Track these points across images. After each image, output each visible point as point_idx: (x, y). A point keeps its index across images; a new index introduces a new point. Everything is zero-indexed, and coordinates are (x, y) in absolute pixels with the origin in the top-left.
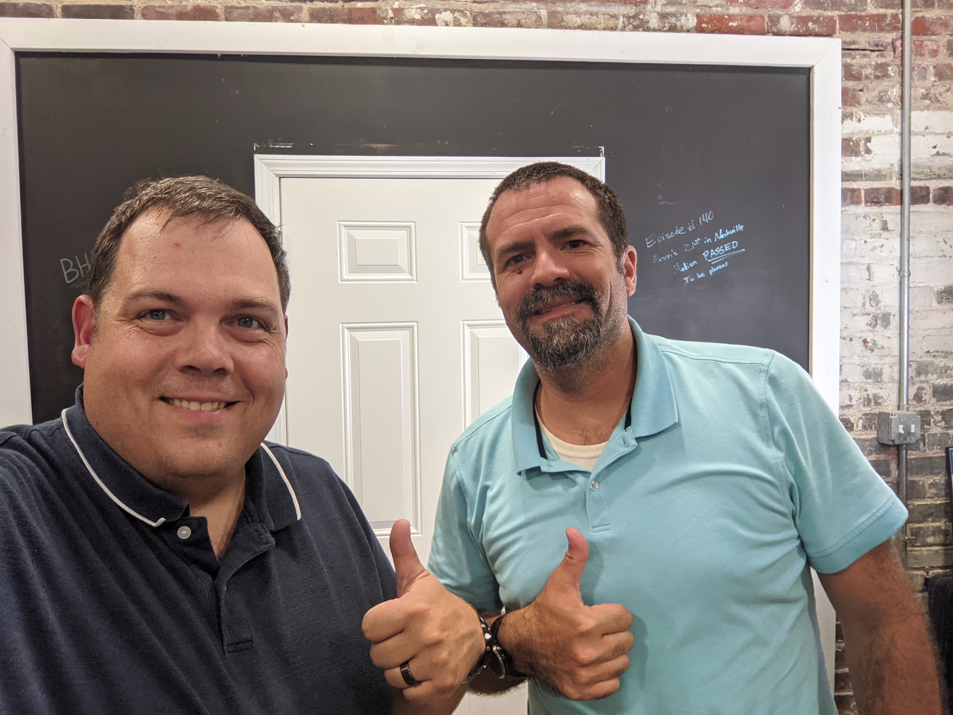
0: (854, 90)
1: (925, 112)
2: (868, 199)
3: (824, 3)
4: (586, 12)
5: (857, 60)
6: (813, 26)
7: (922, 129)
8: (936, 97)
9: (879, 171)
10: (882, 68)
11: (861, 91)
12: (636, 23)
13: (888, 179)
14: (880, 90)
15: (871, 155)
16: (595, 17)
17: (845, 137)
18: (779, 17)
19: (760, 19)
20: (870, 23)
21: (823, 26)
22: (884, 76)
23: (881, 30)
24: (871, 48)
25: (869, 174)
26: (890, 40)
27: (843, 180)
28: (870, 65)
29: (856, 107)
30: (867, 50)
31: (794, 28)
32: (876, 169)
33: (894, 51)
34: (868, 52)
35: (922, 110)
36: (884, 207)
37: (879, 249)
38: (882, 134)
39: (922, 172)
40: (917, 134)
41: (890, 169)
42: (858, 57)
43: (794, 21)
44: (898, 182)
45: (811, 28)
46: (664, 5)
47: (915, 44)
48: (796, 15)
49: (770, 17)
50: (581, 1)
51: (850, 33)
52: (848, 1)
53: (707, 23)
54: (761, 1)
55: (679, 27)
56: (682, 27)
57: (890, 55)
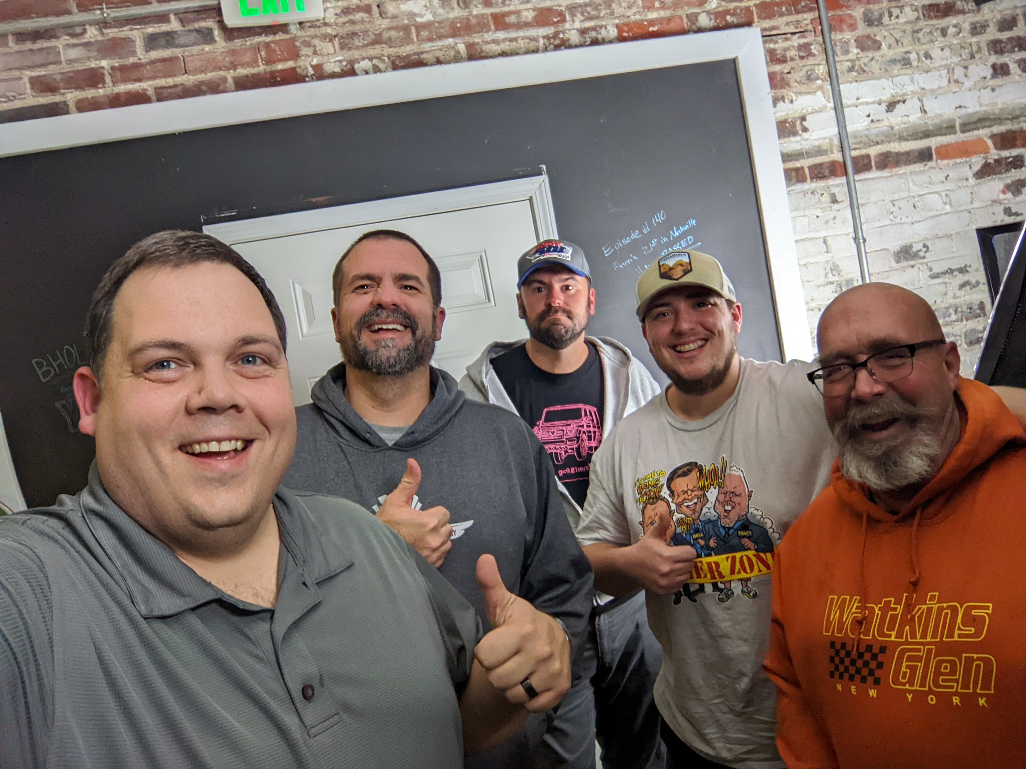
0: (782, 73)
1: (854, 84)
2: (813, 176)
4: (504, 40)
5: (779, 45)
6: (732, 19)
7: (853, 101)
8: (862, 68)
9: (820, 147)
10: (806, 48)
11: (789, 73)
12: (557, 42)
13: (829, 152)
14: (807, 69)
15: (808, 133)
16: (515, 43)
17: (780, 119)
18: (696, 15)
19: (678, 20)
21: (741, 18)
22: (809, 55)
23: (798, 12)
24: (791, 30)
25: (810, 151)
26: (809, 21)
27: (784, 161)
28: (794, 47)
29: (786, 89)
30: (788, 33)
31: (714, 23)
32: (815, 147)
34: (790, 36)
35: (851, 82)
36: (830, 180)
37: (832, 221)
38: (817, 112)
39: (861, 142)
40: (849, 106)
41: (830, 143)
42: (780, 41)
43: (713, 17)
44: (840, 154)
45: (730, 21)
46: (582, 21)
47: (831, 19)
49: (687, 16)
50: (497, 29)
51: (768, 20)
53: (627, 32)
54: (677, 3)
55: (600, 40)
56: (603, 39)
57: (811, 35)
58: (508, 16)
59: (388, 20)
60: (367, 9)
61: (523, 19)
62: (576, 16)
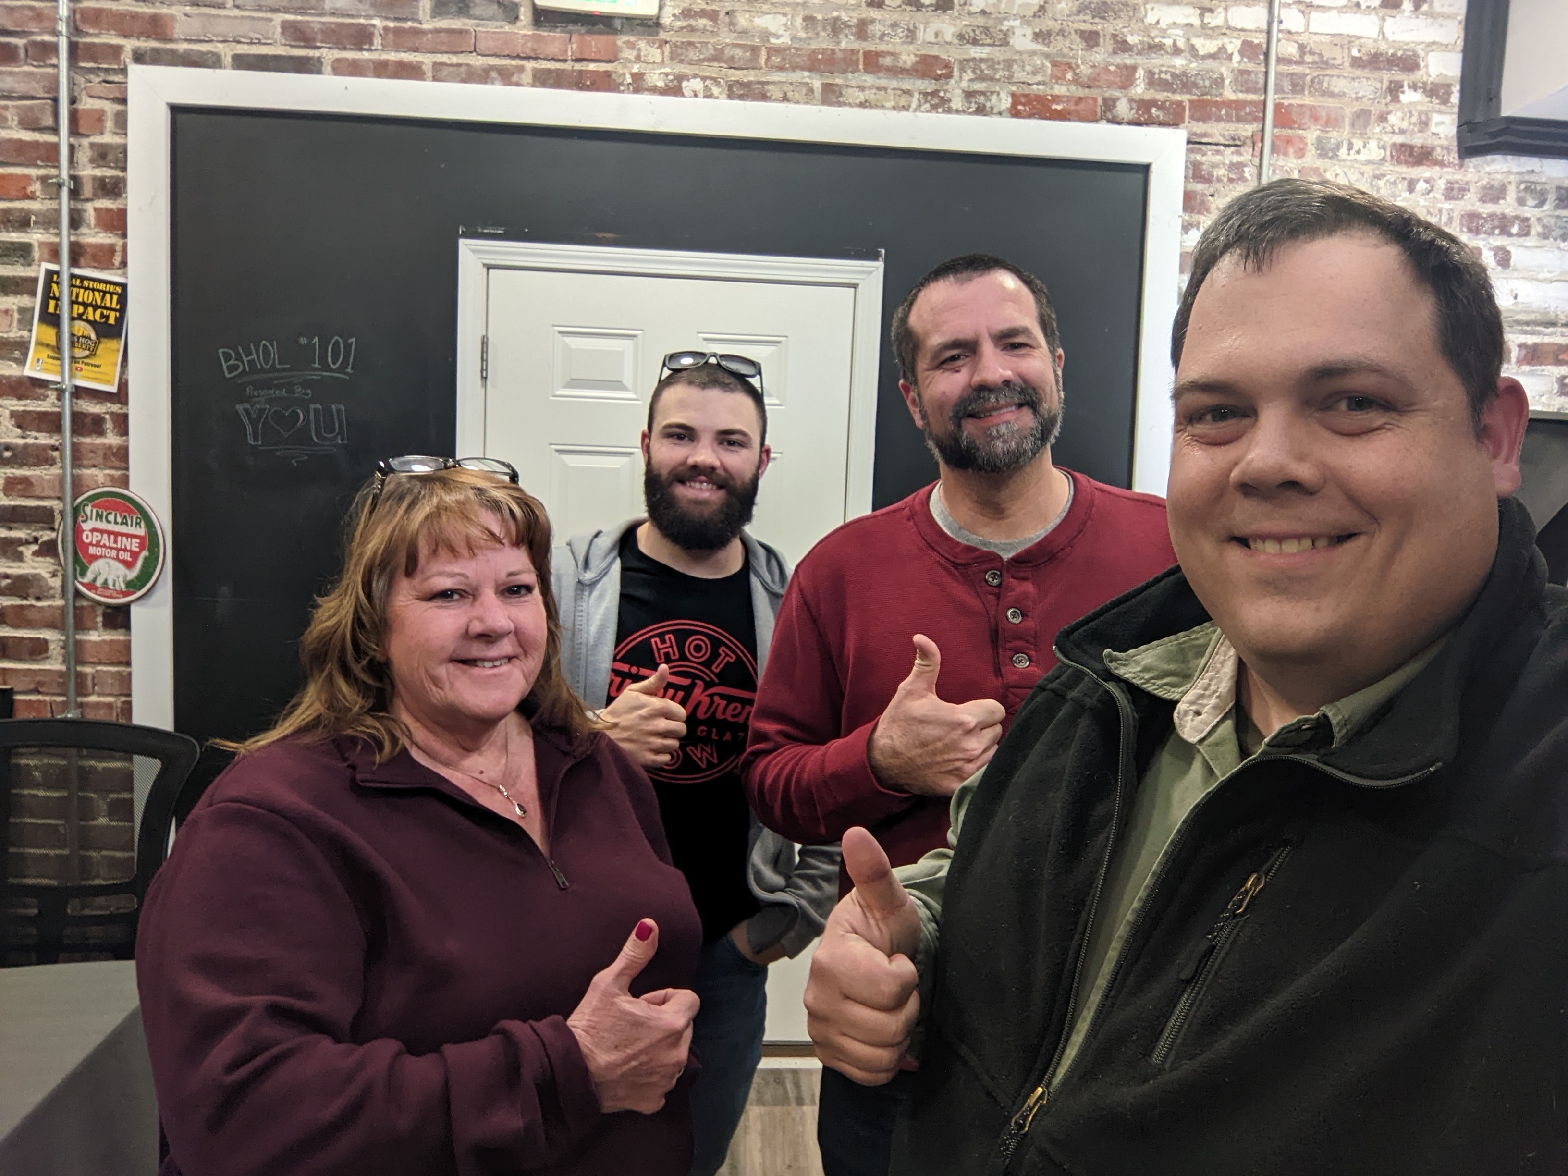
0: (1201, 195)
3: (1172, 83)
4: (872, 86)
5: (1208, 158)
6: (1158, 113)
10: (1237, 169)
11: (1212, 195)
12: (935, 101)
16: (883, 92)
18: (1115, 101)
19: (1091, 102)
20: (1226, 111)
21: (1169, 114)
22: (1239, 179)
23: (1239, 120)
24: (1227, 143)
26: (1249, 134)
28: (1224, 164)
29: (1204, 215)
30: (1221, 144)
31: (1134, 115)
33: (1254, 149)
34: (1222, 148)
42: (1209, 153)
43: (1134, 106)
45: (1154, 115)
46: (971, 80)
47: (1277, 139)
48: (1136, 98)
49: (1105, 100)
50: (867, 71)
51: (1201, 123)
52: (1201, 83)
53: (1024, 105)
54: (1095, 79)
55: (988, 109)
56: (992, 108)
57: (1248, 153)
58: (883, 57)
59: (735, 34)
60: (713, 16)
61: (901, 64)
62: (965, 72)
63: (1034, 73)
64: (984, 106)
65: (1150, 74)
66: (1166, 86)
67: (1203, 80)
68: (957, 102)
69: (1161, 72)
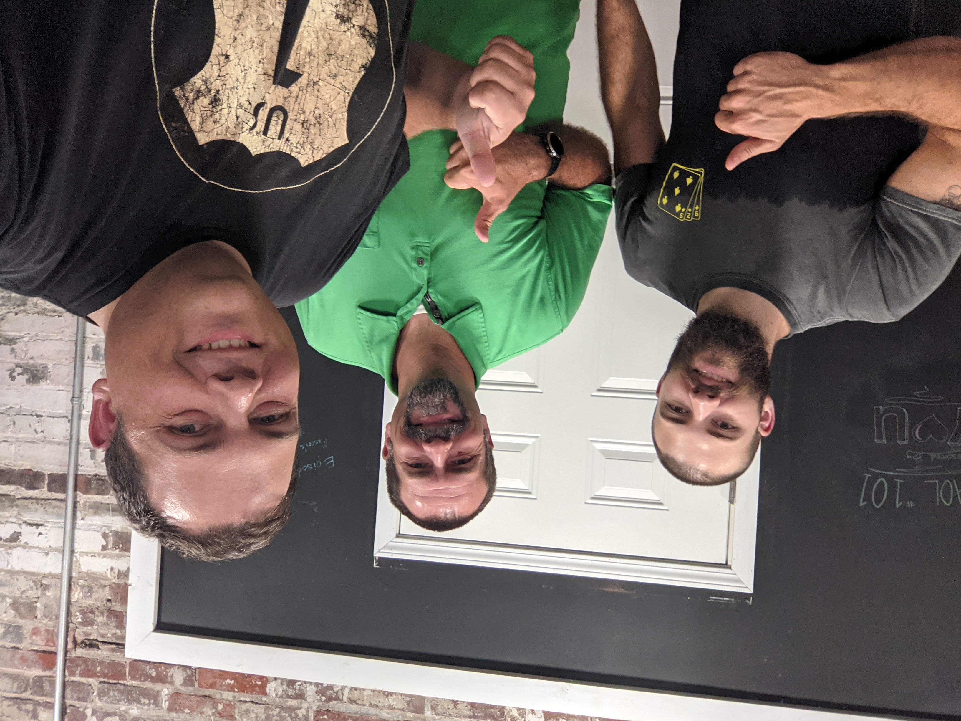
0: (115, 601)
1: (47, 571)
3: (139, 695)
5: (110, 631)
6: (151, 672)
7: (51, 555)
8: (36, 585)
9: (95, 513)
10: (86, 621)
11: (109, 600)
12: (329, 693)
13: (88, 504)
14: (90, 598)
15: (103, 531)
17: (126, 553)
18: (184, 684)
19: (203, 684)
22: (86, 612)
23: (86, 661)
24: (96, 643)
25: (105, 511)
28: (98, 626)
29: (114, 583)
30: (100, 642)
31: (169, 672)
32: (99, 516)
33: (74, 636)
34: (99, 639)
35: (50, 574)
38: (91, 553)
39: (54, 508)
40: (56, 549)
41: (85, 515)
42: (109, 635)
43: (169, 679)
45: (154, 670)
46: (299, 708)
47: (54, 643)
49: (193, 685)
51: (116, 661)
52: (116, 694)
53: (257, 685)
54: (200, 702)
55: (285, 683)
56: (282, 684)
57: (79, 633)
63: (248, 711)
64: (288, 686)
65: (157, 704)
66: (145, 693)
67: (114, 695)
68: (311, 691)
69: (149, 705)
